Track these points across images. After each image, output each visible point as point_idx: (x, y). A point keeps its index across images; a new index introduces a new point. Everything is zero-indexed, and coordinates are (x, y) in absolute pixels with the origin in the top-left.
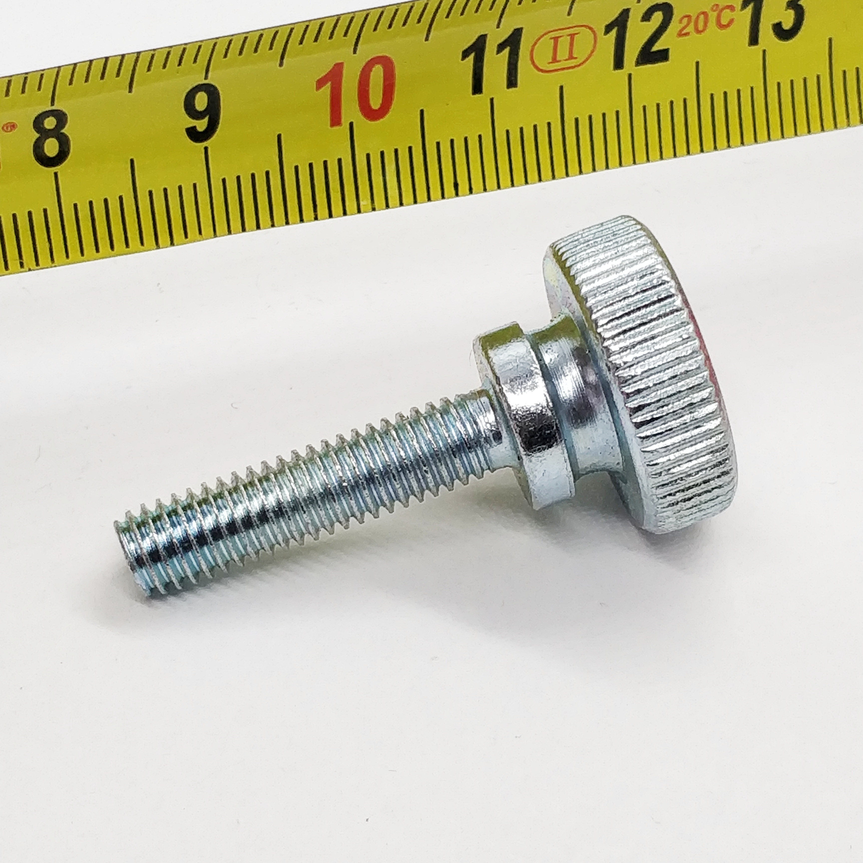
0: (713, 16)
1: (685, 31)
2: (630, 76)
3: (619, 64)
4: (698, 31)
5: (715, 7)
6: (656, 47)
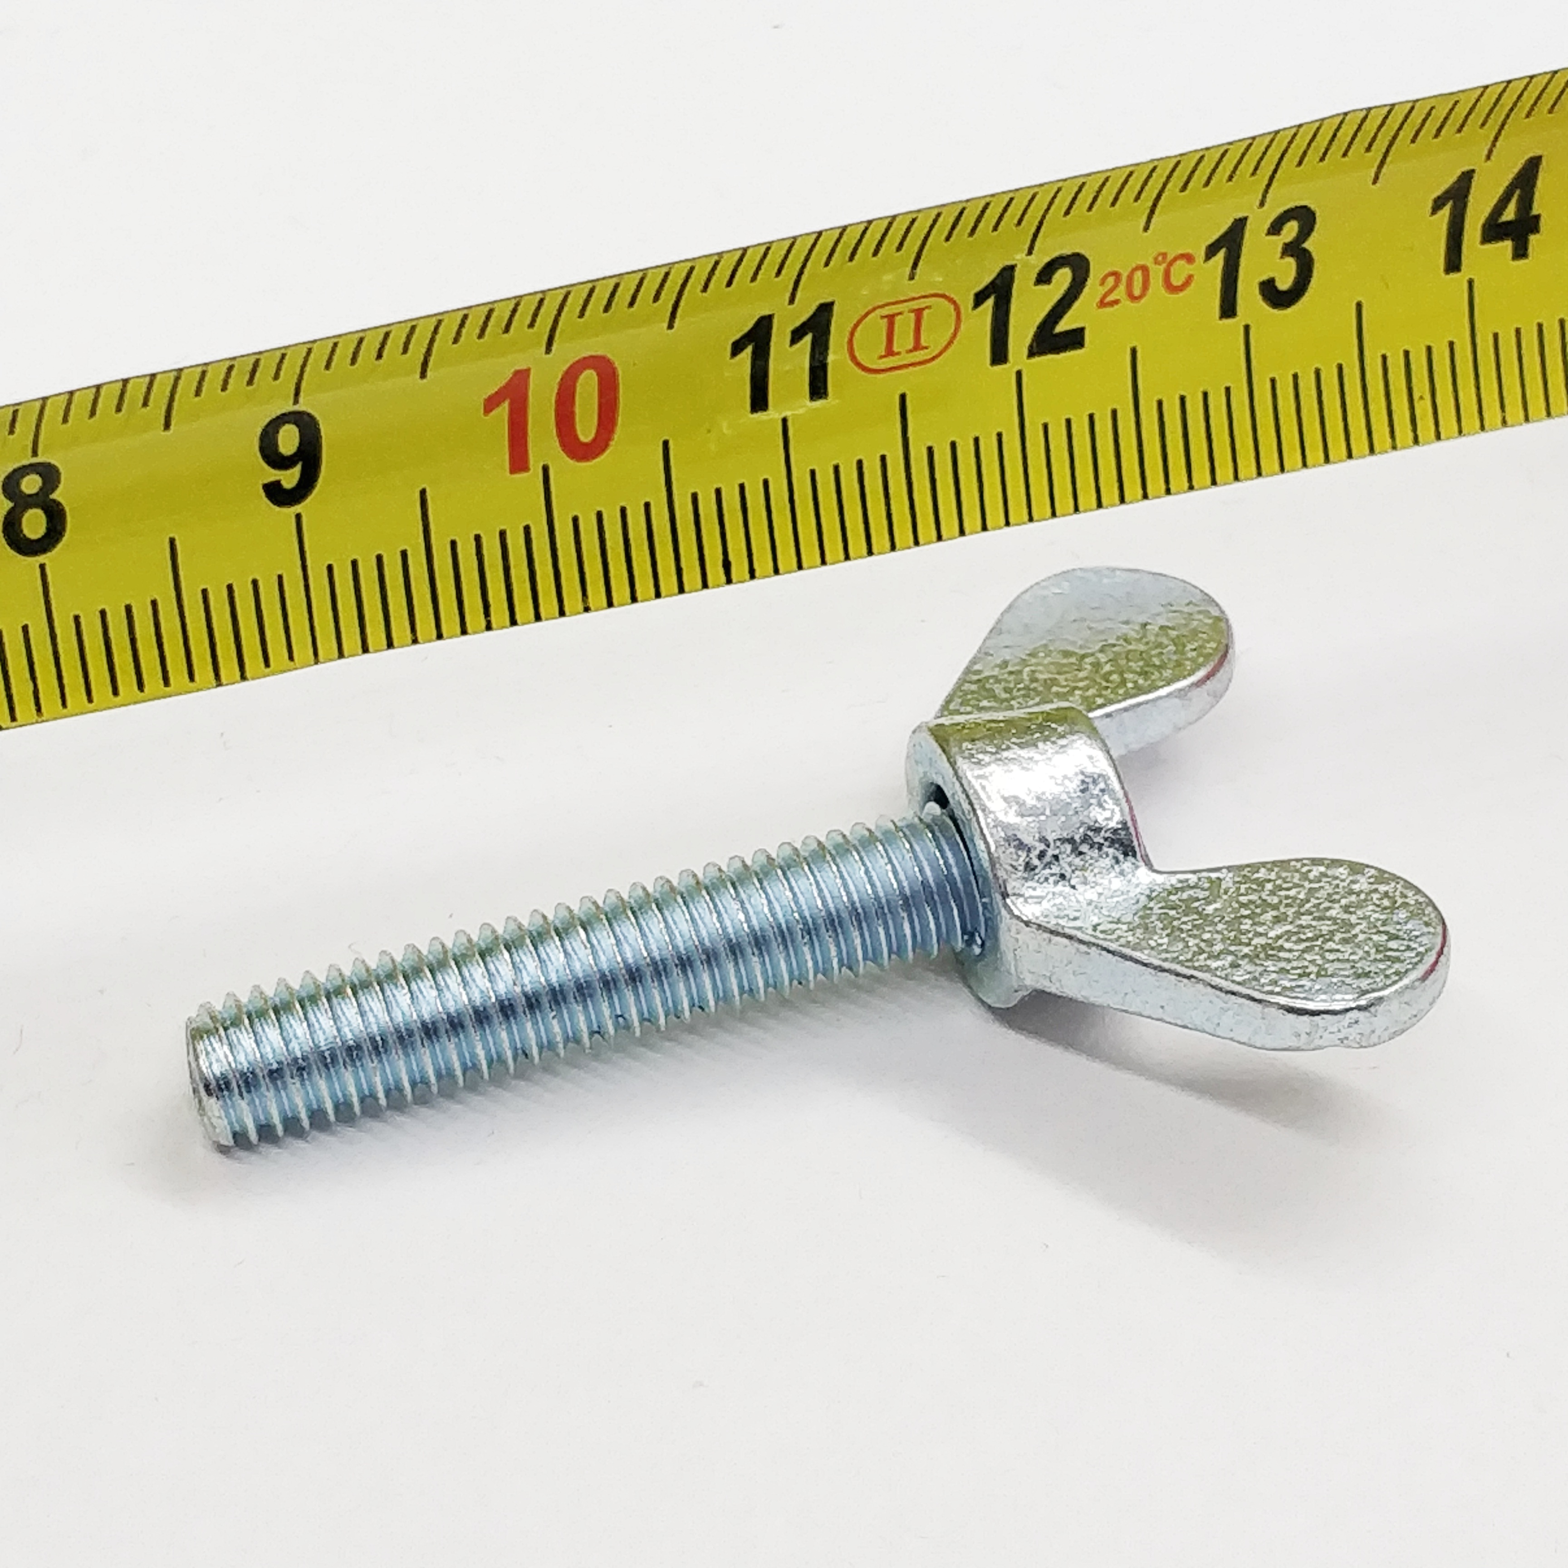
0: (1157, 273)
1: (1110, 298)
2: (1019, 374)
3: (999, 355)
4: (1133, 298)
5: (1160, 258)
6: (1063, 326)
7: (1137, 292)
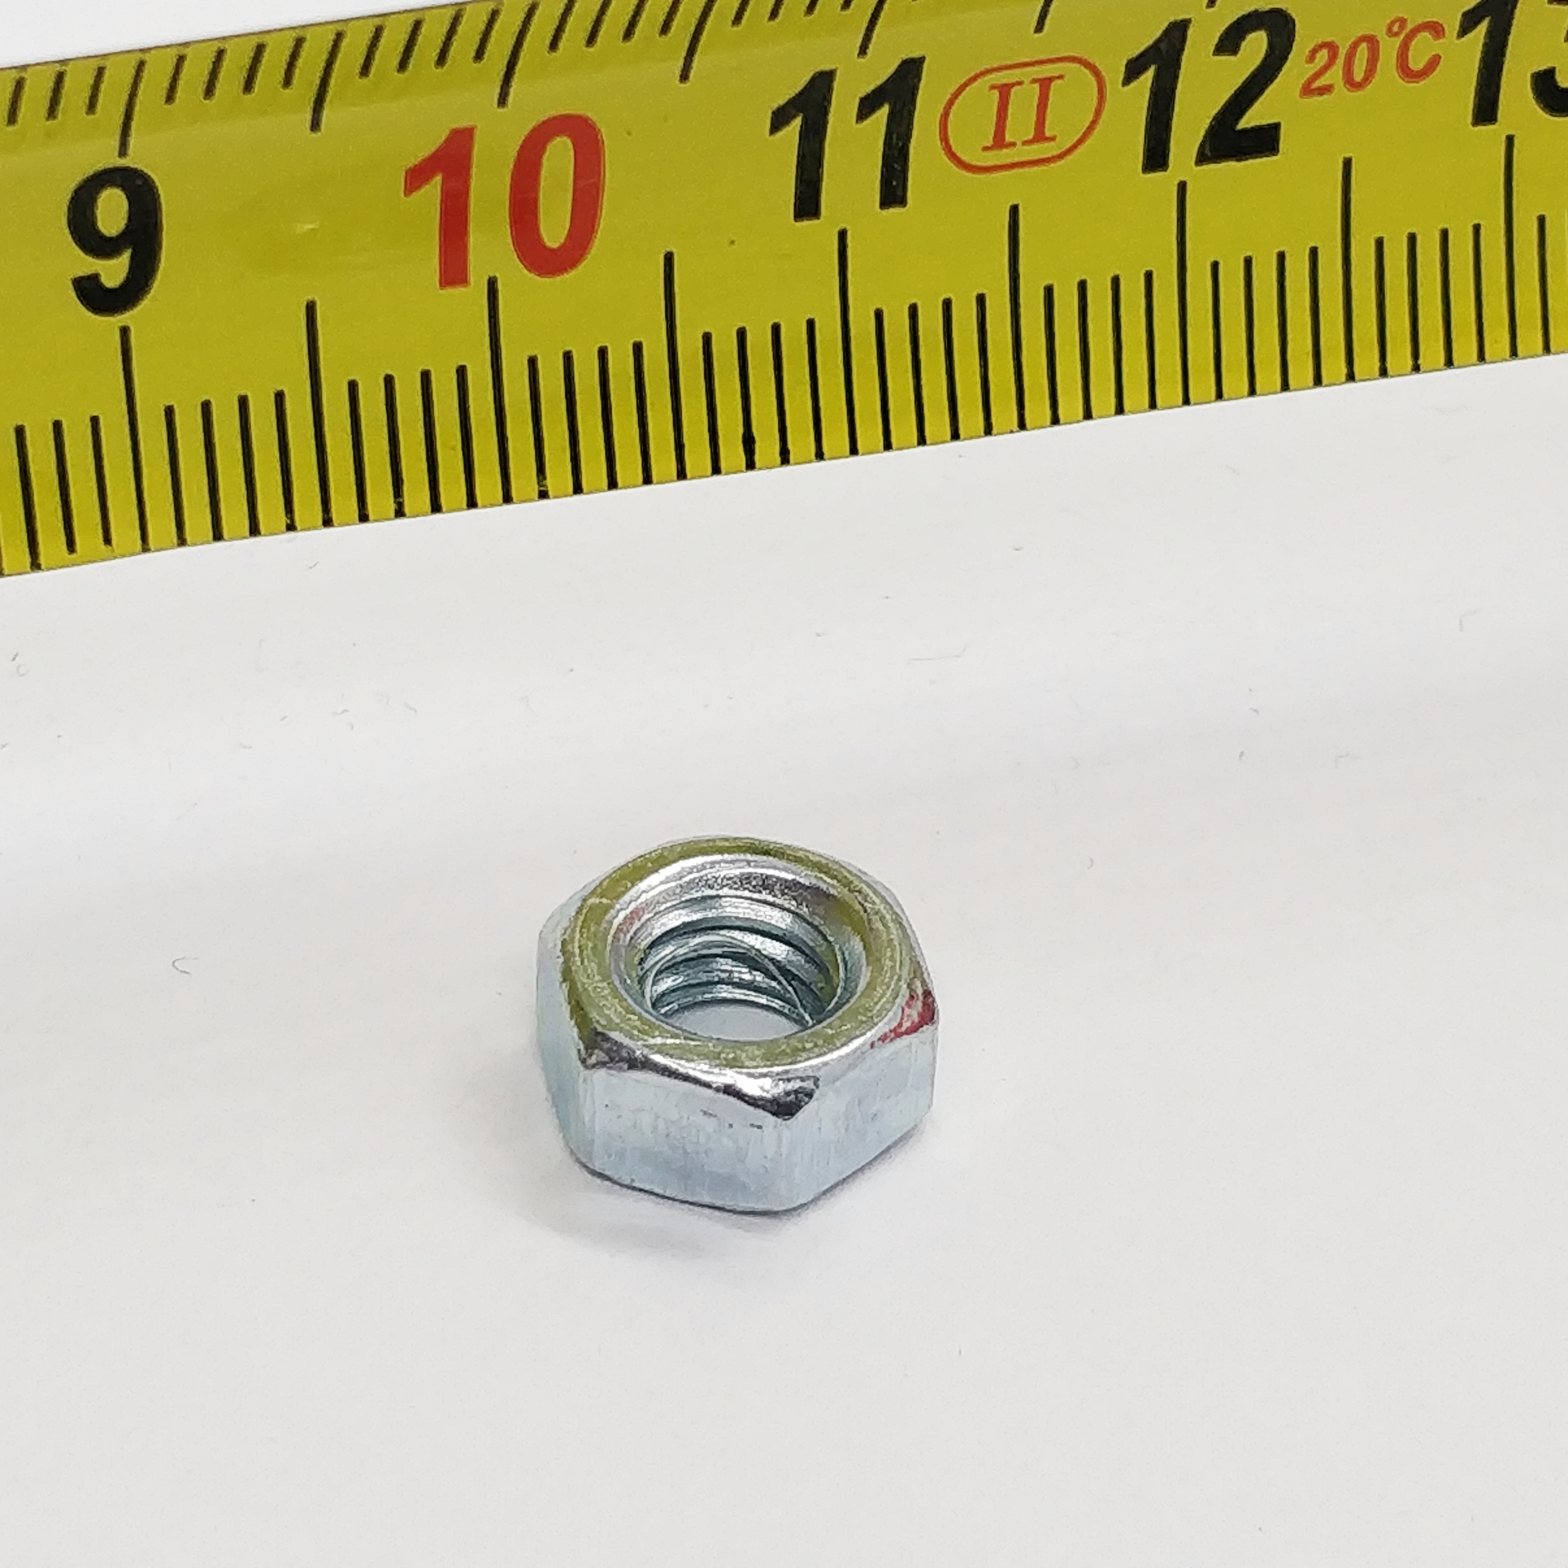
0: (1389, 48)
1: (1318, 83)
2: (1182, 188)
3: (1156, 158)
4: (1352, 84)
5: (1396, 28)
6: (1250, 120)
7: (1358, 76)
